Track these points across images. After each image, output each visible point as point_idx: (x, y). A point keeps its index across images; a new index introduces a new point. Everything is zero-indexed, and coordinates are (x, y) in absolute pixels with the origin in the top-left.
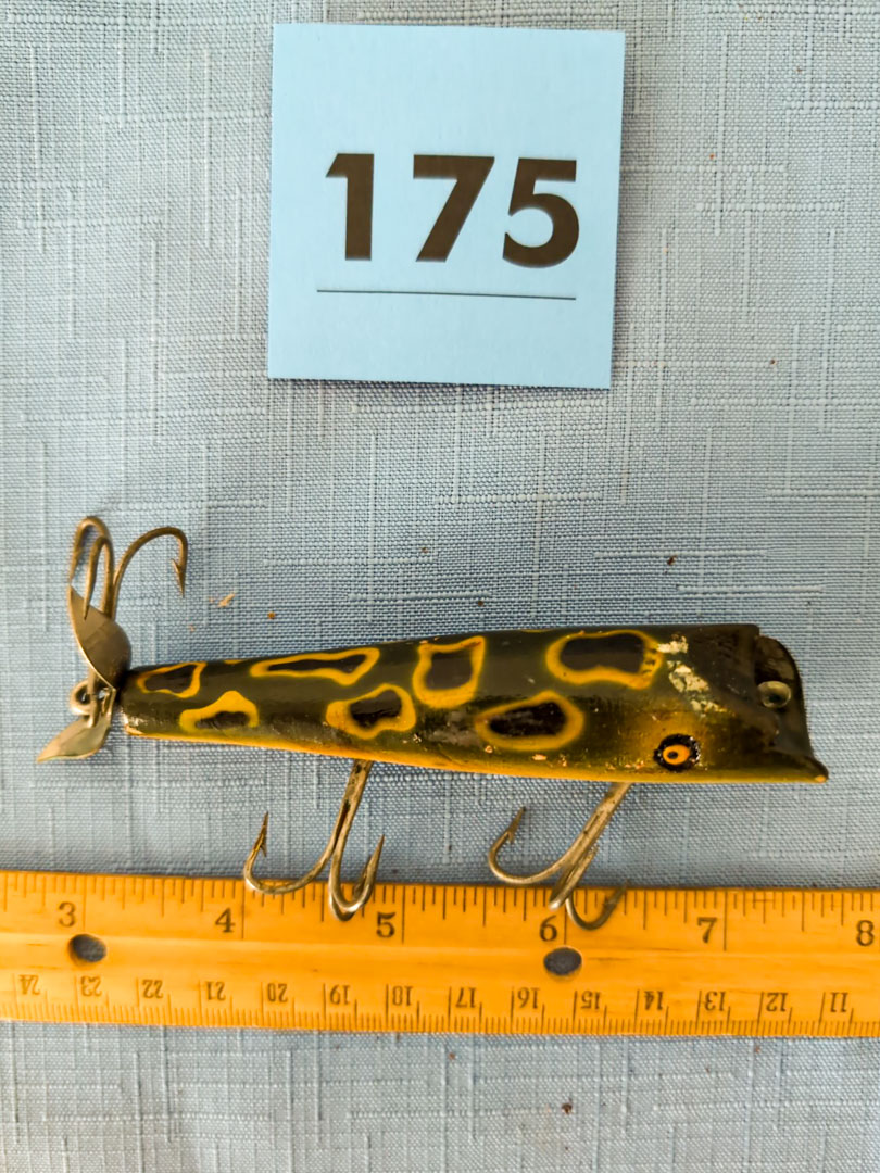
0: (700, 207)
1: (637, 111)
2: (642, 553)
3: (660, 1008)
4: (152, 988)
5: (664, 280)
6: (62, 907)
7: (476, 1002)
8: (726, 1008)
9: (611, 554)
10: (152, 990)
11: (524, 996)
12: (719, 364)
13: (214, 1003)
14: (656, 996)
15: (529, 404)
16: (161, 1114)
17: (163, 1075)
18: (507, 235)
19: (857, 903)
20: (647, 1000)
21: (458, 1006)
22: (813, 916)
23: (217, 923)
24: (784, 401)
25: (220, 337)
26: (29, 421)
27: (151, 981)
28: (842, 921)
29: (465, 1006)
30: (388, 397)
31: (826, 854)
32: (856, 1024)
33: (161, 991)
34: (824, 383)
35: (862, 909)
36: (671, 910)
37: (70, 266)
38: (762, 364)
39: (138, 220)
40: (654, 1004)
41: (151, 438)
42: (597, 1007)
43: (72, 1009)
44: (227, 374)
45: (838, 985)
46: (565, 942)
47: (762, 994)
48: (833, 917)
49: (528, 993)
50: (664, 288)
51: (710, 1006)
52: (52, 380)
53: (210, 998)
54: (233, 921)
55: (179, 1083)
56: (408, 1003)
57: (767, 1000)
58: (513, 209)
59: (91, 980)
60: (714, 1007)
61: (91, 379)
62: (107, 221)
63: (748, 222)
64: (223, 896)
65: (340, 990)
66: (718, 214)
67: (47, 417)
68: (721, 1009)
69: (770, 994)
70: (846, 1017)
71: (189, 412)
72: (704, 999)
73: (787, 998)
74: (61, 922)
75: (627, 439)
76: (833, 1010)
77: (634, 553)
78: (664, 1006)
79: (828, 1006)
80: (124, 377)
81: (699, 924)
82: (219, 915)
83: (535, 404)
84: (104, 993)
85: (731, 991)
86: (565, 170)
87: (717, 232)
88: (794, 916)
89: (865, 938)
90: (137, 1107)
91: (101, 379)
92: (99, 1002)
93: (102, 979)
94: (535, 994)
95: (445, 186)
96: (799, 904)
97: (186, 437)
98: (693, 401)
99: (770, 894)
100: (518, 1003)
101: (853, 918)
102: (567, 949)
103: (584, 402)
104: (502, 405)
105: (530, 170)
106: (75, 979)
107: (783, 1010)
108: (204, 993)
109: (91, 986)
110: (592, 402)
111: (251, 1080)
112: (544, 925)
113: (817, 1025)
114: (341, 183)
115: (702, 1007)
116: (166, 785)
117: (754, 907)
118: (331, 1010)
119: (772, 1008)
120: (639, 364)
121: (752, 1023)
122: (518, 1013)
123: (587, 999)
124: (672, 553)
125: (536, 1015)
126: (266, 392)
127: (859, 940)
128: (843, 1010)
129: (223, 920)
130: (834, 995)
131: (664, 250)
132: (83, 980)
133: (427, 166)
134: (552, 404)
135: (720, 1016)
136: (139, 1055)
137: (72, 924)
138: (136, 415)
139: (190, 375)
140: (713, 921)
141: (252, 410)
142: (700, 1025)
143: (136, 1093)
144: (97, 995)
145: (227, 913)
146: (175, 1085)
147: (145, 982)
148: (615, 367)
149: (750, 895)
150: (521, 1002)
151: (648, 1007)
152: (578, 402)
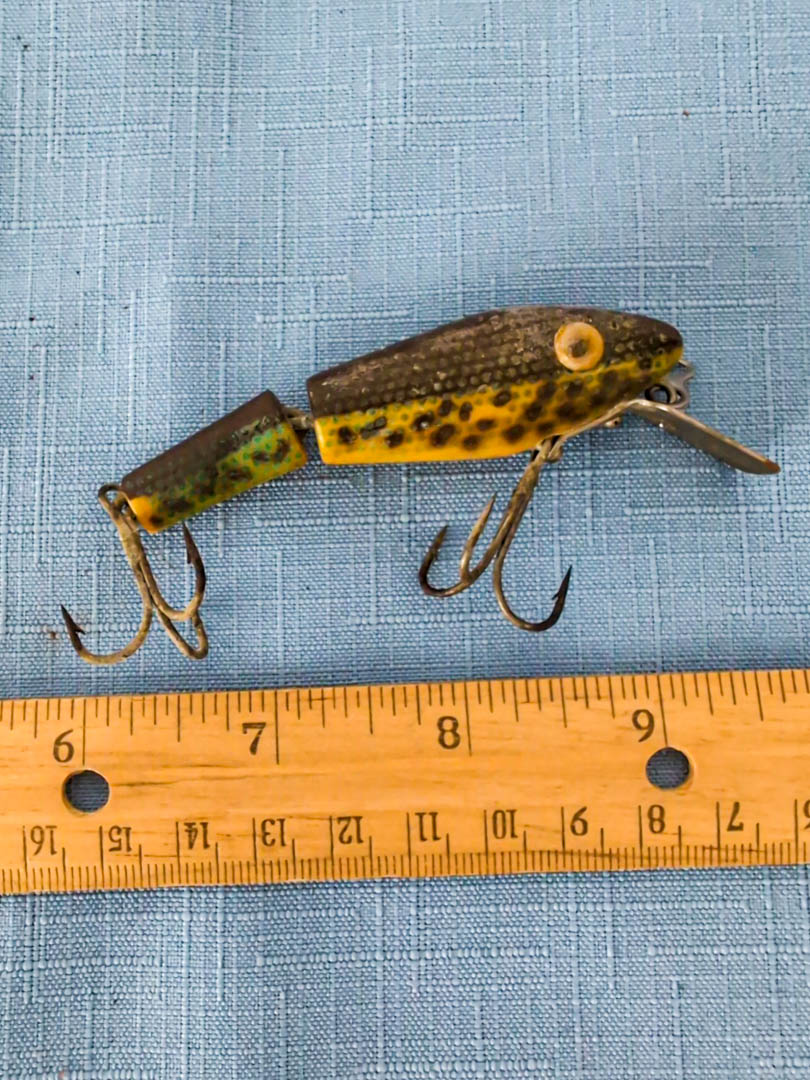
3: (206, 846)
8: (288, 842)
11: (37, 838)
14: (200, 829)
19: (436, 696)
20: (190, 836)
22: (382, 715)
28: (419, 719)
32: (456, 856)
35: (442, 703)
36: (210, 718)
40: (199, 841)
42: (129, 849)
45: (425, 802)
46: (84, 762)
47: (330, 819)
48: (407, 714)
49: (42, 833)
51: (269, 839)
57: (337, 828)
60: (273, 841)
68: (283, 844)
69: (340, 819)
70: (440, 847)
72: (259, 830)
73: (362, 822)
76: (423, 839)
78: (211, 842)
79: (415, 832)
81: (244, 732)
85: (291, 817)
88: (359, 715)
89: (449, 739)
94: (52, 833)
96: (364, 701)
99: (328, 691)
100: (32, 847)
101: (431, 714)
102: (86, 771)
107: (360, 841)
112: (58, 742)
113: (406, 859)
115: (259, 840)
117: (311, 707)
119: (345, 839)
121: (325, 860)
122: (34, 863)
123: (116, 837)
125: (55, 862)
127: (442, 741)
128: (436, 838)
130: (421, 815)
135: (284, 854)
140: (262, 725)
142: (260, 868)
149: (304, 693)
150: (36, 846)
151: (191, 846)
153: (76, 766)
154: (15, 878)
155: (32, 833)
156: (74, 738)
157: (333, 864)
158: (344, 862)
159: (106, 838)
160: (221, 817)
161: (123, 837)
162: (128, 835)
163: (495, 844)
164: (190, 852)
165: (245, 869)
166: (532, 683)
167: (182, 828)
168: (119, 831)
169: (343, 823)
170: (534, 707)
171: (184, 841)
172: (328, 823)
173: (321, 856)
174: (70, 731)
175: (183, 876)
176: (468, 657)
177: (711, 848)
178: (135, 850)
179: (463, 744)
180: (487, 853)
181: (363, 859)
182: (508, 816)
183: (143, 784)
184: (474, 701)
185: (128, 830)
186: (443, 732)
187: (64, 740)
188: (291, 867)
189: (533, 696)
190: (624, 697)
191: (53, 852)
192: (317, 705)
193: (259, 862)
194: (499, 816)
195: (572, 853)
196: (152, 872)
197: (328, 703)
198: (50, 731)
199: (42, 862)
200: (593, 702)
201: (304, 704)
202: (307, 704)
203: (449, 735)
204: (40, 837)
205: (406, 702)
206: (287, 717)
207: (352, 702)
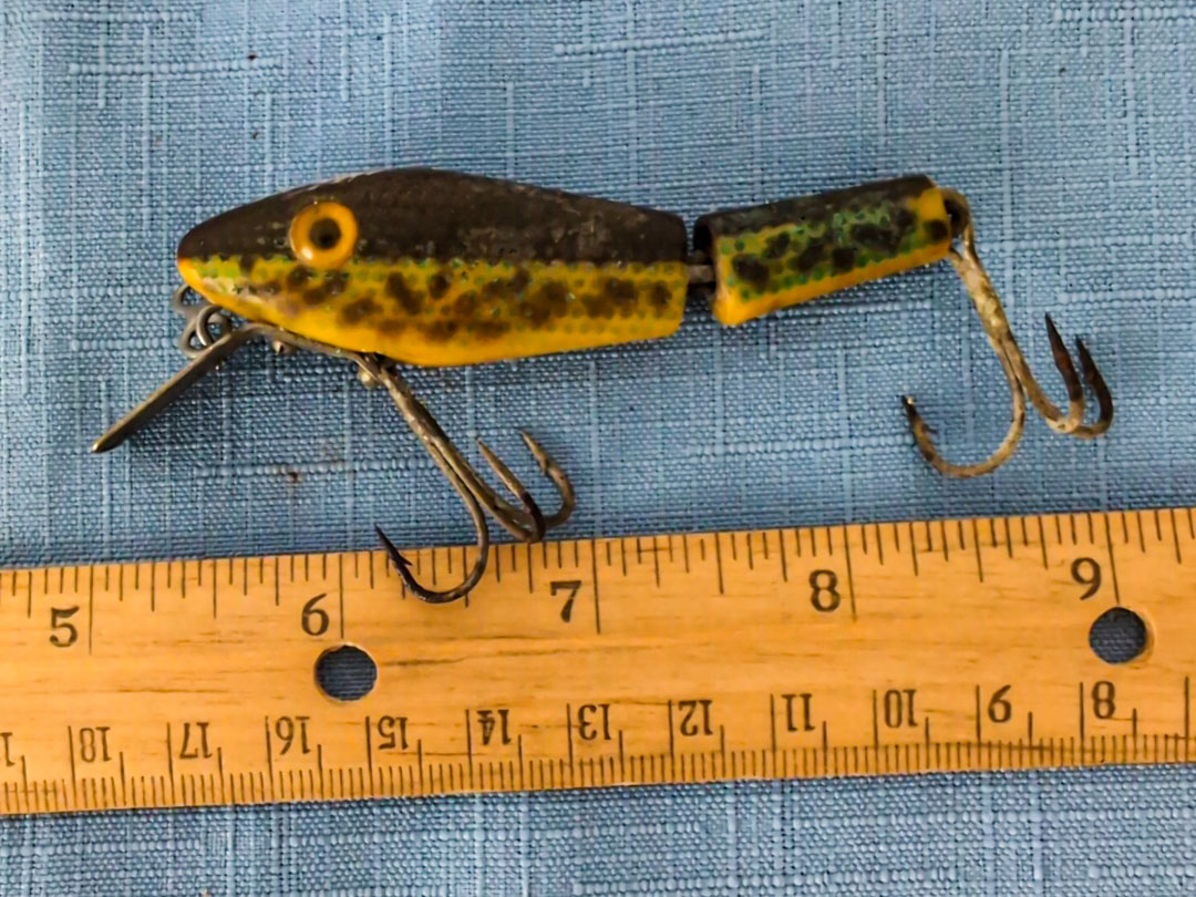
153: (332, 639)
154: (257, 784)
155: (278, 726)
156: (329, 605)
157: (673, 763)
158: (688, 760)
159: (374, 732)
161: (397, 730)
162: (403, 727)
163: (887, 735)
164: (486, 749)
165: (557, 769)
166: (935, 526)
167: (475, 717)
168: (392, 723)
169: (687, 709)
170: (938, 556)
171: (477, 735)
172: (665, 709)
173: (657, 751)
174: (323, 596)
175: (476, 780)
176: (848, 494)
177: (1176, 737)
178: (412, 747)
179: (845, 604)
180: (876, 747)
181: (713, 755)
182: (905, 698)
183: (418, 663)
184: (856, 552)
185: (403, 721)
186: (817, 590)
187: (315, 607)
188: (617, 766)
189: (937, 544)
190: (1060, 541)
191: (306, 751)
192: (648, 557)
193: (576, 760)
194: (893, 698)
195: (990, 745)
196: (436, 775)
197: (663, 556)
198: (296, 596)
199: (292, 762)
200: (1018, 549)
201: (631, 558)
202: (635, 556)
203: (825, 592)
204: (288, 732)
205: (766, 552)
206: (608, 574)
207: (695, 553)
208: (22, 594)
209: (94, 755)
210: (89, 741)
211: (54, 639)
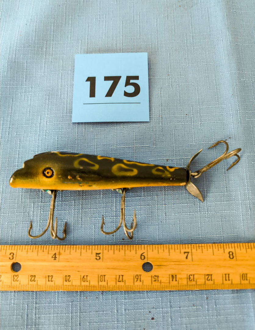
0: (167, 84)
1: (151, 67)
2: (160, 159)
3: (176, 281)
4: (33, 278)
5: (160, 99)
6: (10, 254)
7: (124, 280)
8: (195, 280)
9: (153, 159)
10: (33, 279)
12: (174, 116)
13: (50, 282)
14: (175, 276)
15: (131, 126)
16: (32, 325)
17: (34, 312)
18: (125, 91)
19: (228, 246)
21: (119, 281)
22: (216, 250)
23: (52, 257)
24: (191, 123)
25: (62, 115)
26: (17, 134)
27: (32, 276)
28: (224, 251)
29: (120, 281)
30: (99, 126)
31: (217, 236)
32: (234, 284)
33: (35, 279)
34: (199, 119)
35: (229, 248)
36: (176, 250)
37: (29, 102)
38: (184, 116)
39: (45, 92)
40: (174, 280)
41: (44, 137)
42: (158, 281)
43: (10, 286)
44: (63, 122)
45: (227, 271)
46: (148, 260)
48: (221, 250)
49: (138, 276)
50: (160, 101)
51: (191, 279)
52: (23, 126)
53: (49, 281)
54: (56, 256)
55: (38, 315)
56: (105, 281)
57: (207, 277)
58: (126, 86)
59: (16, 276)
60: (192, 280)
61: (32, 125)
62: (38, 93)
63: (178, 87)
64: (54, 250)
65: (85, 277)
66: (171, 86)
67: (21, 134)
68: (194, 281)
69: (207, 275)
70: (230, 282)
71: (54, 131)
72: (188, 277)
73: (212, 276)
74: (10, 258)
75: (154, 133)
76: (226, 280)
77: (158, 159)
78: (177, 280)
79: (224, 279)
80: (39, 124)
81: (184, 254)
82: (53, 255)
83: (133, 126)
84: (19, 280)
85: (196, 274)
86: (137, 78)
87: (171, 89)
88: (210, 250)
89: (231, 257)
90: (26, 323)
91: (34, 125)
92: (18, 283)
93: (19, 276)
94: (140, 276)
95: (111, 82)
96: (211, 247)
97: (53, 136)
98: (169, 124)
99: (203, 245)
100: (136, 280)
101: (227, 251)
102: (148, 262)
103: (144, 125)
104: (125, 126)
105: (129, 78)
106: (12, 276)
107: (212, 280)
108: (47, 280)
109: (16, 278)
110: (146, 125)
111: (60, 313)
112: (141, 255)
113: (222, 285)
114: (89, 83)
115: (188, 280)
116: (42, 222)
117: (199, 248)
118: (83, 283)
119: (208, 280)
120: (156, 116)
122: (136, 284)
123: (155, 278)
124: (167, 158)
125: (141, 283)
126: (71, 126)
127: (230, 257)
128: (229, 280)
129: (54, 256)
130: (226, 274)
131: (160, 93)
132: (14, 276)
133: (107, 78)
134: (136, 126)
135: (194, 283)
136: (28, 306)
137: (13, 258)
138: (41, 132)
139: (54, 123)
140: (188, 253)
141: (68, 130)
143: (26, 318)
144: (17, 281)
145: (55, 254)
146: (37, 316)
147: (31, 276)
148: (150, 117)
149: (197, 245)
151: (173, 280)
152: (142, 125)
153: (146, 261)
154: (132, 287)
155: (136, 276)
157: (205, 286)
160: (180, 274)
161: (157, 278)
163: (243, 282)
164: (173, 282)
165: (185, 286)
166: (249, 244)
167: (171, 276)
168: (156, 276)
169: (208, 276)
170: (250, 250)
171: (171, 279)
172: (204, 276)
173: (203, 284)
174: (144, 253)
175: (171, 288)
178: (159, 281)
179: (235, 258)
180: (241, 284)
181: (212, 285)
182: (246, 275)
183: (160, 265)
184: (236, 248)
185: (158, 277)
186: (230, 255)
187: (143, 255)
188: (196, 286)
189: (250, 247)
191: (140, 281)
192: (201, 248)
193: (188, 285)
194: (244, 275)
196: (163, 286)
197: (203, 248)
198: (139, 253)
199: (138, 283)
201: (198, 248)
203: (231, 256)
204: (138, 278)
205: (221, 248)
206: (194, 251)
207: (209, 247)
208: (91, 250)
209: (102, 280)
210: (102, 278)
211: (96, 259)
